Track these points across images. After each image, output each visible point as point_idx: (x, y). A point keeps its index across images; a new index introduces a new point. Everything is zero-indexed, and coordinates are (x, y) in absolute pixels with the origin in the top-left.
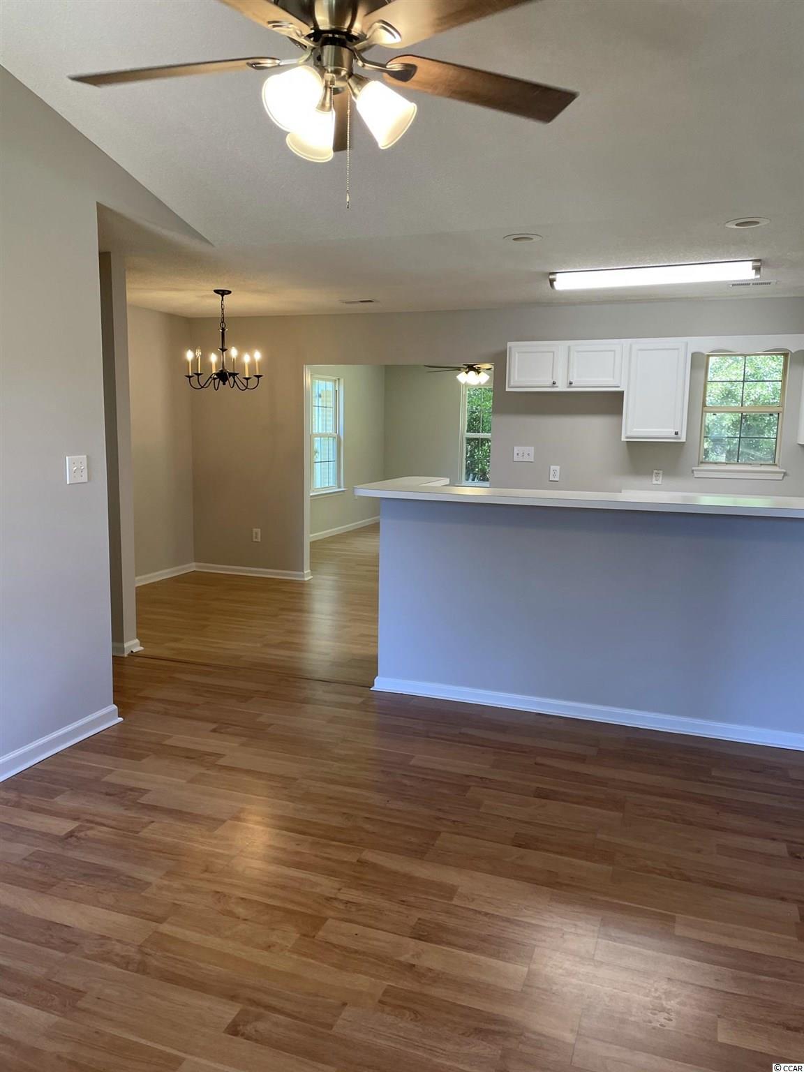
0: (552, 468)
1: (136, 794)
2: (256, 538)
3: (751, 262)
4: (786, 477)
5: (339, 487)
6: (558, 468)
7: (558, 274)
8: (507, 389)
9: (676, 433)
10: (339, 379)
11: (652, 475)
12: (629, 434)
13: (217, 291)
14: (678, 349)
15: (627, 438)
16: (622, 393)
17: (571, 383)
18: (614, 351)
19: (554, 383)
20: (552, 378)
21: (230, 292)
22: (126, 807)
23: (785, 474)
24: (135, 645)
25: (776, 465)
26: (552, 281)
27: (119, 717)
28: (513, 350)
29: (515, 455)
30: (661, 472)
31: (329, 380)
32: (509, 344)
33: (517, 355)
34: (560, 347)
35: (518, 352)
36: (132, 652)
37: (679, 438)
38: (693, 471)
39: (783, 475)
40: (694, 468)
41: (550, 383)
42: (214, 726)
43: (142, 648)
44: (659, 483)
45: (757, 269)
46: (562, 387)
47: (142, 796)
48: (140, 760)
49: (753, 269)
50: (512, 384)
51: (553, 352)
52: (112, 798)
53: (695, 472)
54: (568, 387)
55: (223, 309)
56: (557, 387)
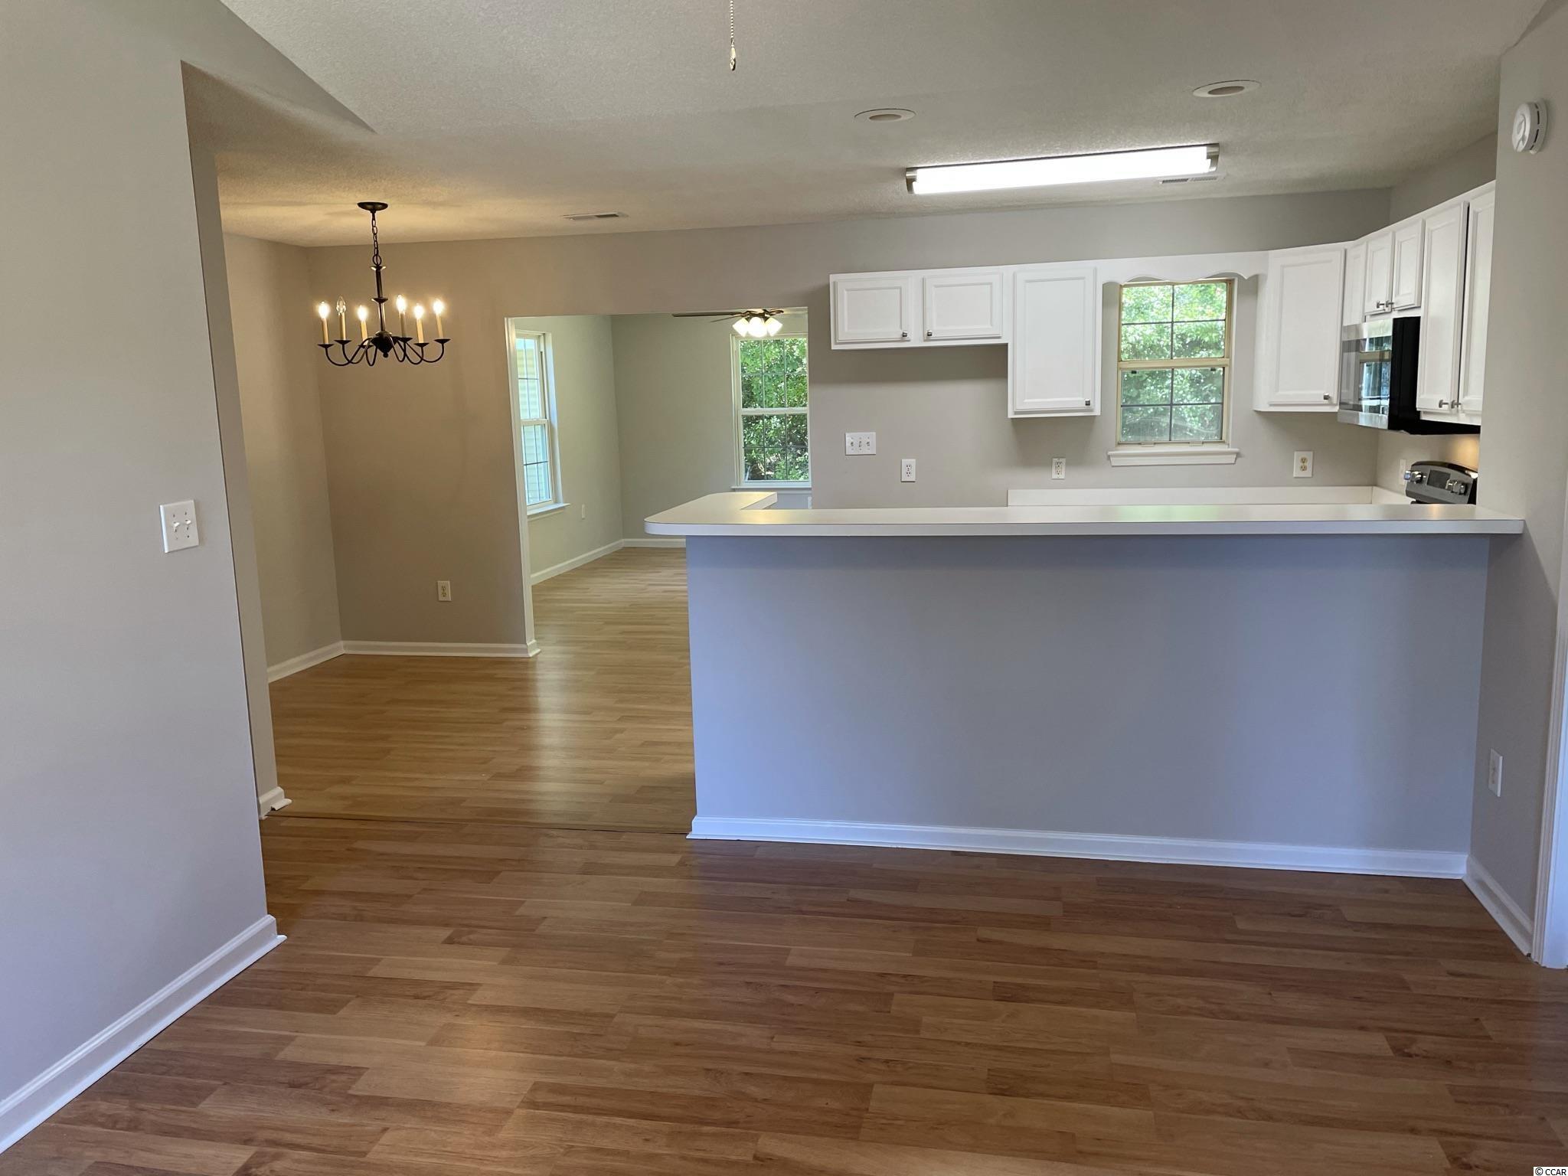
0: (905, 462)
1: (344, 1078)
2: (444, 595)
3: (1205, 148)
4: (1239, 459)
5: (556, 502)
6: (912, 461)
7: (918, 170)
8: (834, 347)
9: (1088, 403)
10: (544, 334)
11: (1051, 465)
12: (1020, 407)
13: (362, 205)
14: (1083, 278)
15: (1016, 413)
16: (1006, 345)
17: (929, 335)
18: (991, 284)
19: (904, 335)
20: (902, 327)
21: (385, 206)
22: (331, 1107)
23: (1238, 455)
24: (276, 799)
25: (1224, 442)
26: (910, 182)
27: (279, 934)
28: (839, 287)
29: (848, 444)
30: (1063, 460)
31: (531, 337)
32: (833, 278)
33: (845, 292)
34: (910, 279)
35: (848, 290)
36: (273, 809)
37: (1092, 411)
38: (1109, 457)
39: (1235, 456)
40: (1110, 453)
41: (898, 336)
42: (445, 933)
43: (289, 801)
44: (1062, 476)
45: (1213, 158)
46: (916, 341)
47: (354, 1082)
48: (335, 1014)
49: (1208, 158)
50: (841, 338)
51: (901, 289)
52: (302, 1091)
53: (1111, 459)
54: (925, 341)
55: (375, 234)
56: (909, 341)
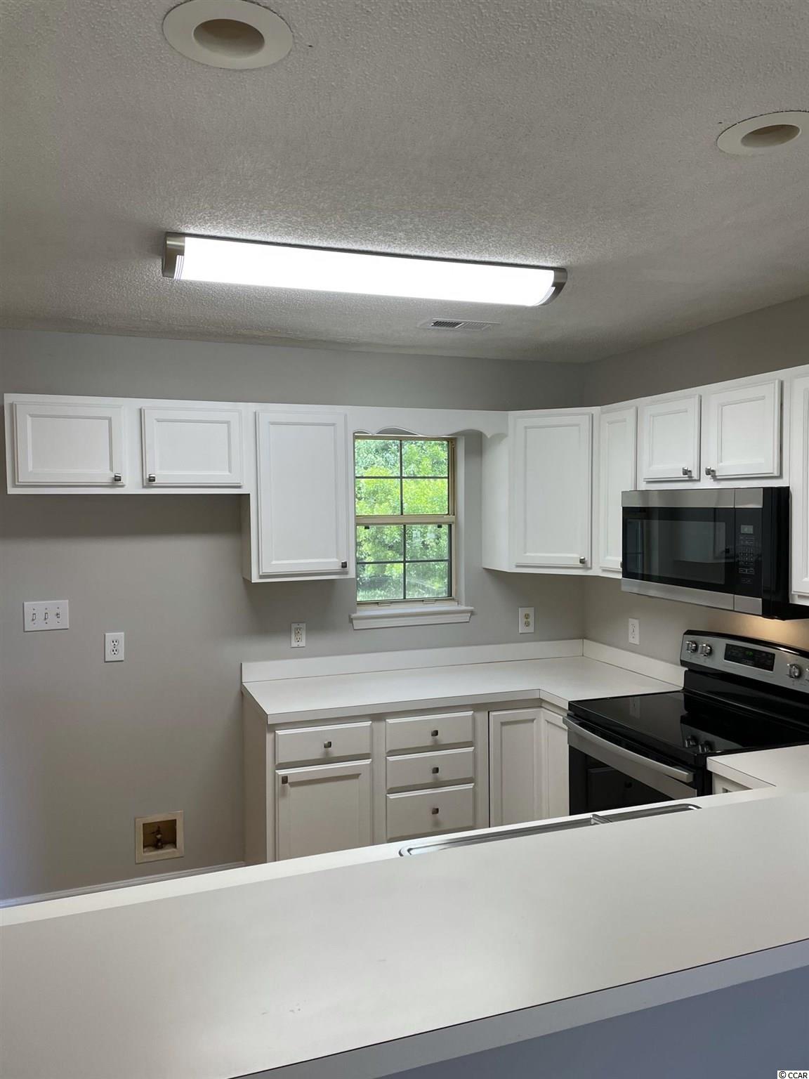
0: (110, 636)
4: (472, 617)
6: (120, 635)
7: (187, 239)
8: (11, 491)
9: (344, 565)
11: (290, 631)
12: (266, 569)
14: (333, 425)
15: (261, 577)
16: (248, 497)
17: (152, 479)
18: (228, 423)
19: (117, 479)
20: (111, 469)
23: (472, 613)
25: (453, 599)
26: (174, 255)
28: (19, 411)
29: (28, 618)
30: (303, 626)
32: (9, 398)
33: (29, 419)
34: (124, 409)
35: (31, 416)
37: (344, 573)
38: (351, 620)
39: (469, 615)
40: (354, 616)
41: (109, 479)
46: (131, 486)
50: (22, 478)
51: (110, 420)
53: (354, 621)
54: (144, 487)
56: (122, 486)
